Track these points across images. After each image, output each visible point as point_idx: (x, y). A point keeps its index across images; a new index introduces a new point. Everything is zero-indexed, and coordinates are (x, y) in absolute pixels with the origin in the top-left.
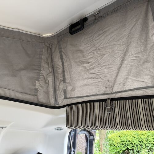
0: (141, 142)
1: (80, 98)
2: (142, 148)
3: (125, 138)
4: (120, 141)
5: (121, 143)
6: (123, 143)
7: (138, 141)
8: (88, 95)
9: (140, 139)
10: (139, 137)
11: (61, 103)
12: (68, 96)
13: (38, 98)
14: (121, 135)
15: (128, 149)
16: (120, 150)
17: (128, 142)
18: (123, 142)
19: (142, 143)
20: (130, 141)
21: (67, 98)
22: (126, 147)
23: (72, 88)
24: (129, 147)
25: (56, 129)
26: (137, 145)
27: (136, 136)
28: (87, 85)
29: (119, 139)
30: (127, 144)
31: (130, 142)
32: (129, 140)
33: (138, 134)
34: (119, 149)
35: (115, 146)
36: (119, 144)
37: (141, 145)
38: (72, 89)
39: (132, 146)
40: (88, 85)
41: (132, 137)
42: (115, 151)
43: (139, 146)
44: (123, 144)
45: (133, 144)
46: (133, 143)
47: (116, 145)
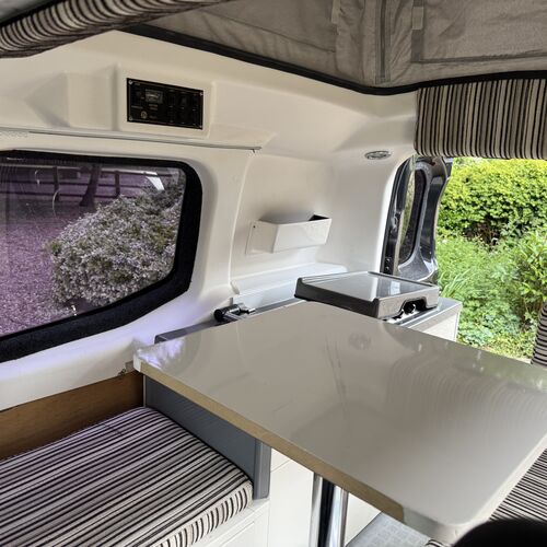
0: (535, 198)
1: (475, 63)
2: (536, 215)
3: (486, 187)
4: (466, 195)
5: (470, 200)
6: (475, 199)
7: (527, 196)
8: (508, 52)
9: (536, 190)
10: (534, 182)
11: (396, 75)
12: (428, 55)
13: (335, 60)
14: (475, 177)
15: (488, 217)
16: (463, 221)
17: (494, 199)
18: (478, 196)
19: (539, 202)
20: (500, 194)
21: (423, 62)
22: (484, 213)
23: (448, 25)
24: (493, 213)
25: (368, 156)
26: (520, 209)
27: (524, 181)
28: (512, 19)
29: (465, 189)
30: (489, 203)
31: (501, 198)
32: (501, 190)
33: (532, 175)
34: (460, 218)
35: (447, 208)
36: (462, 204)
37: (534, 209)
38: (448, 29)
39: (505, 210)
40: (518, 18)
41: (509, 185)
42: (447, 223)
43: (527, 212)
44: (474, 204)
45: (508, 204)
46: (510, 200)
47: (454, 205)
